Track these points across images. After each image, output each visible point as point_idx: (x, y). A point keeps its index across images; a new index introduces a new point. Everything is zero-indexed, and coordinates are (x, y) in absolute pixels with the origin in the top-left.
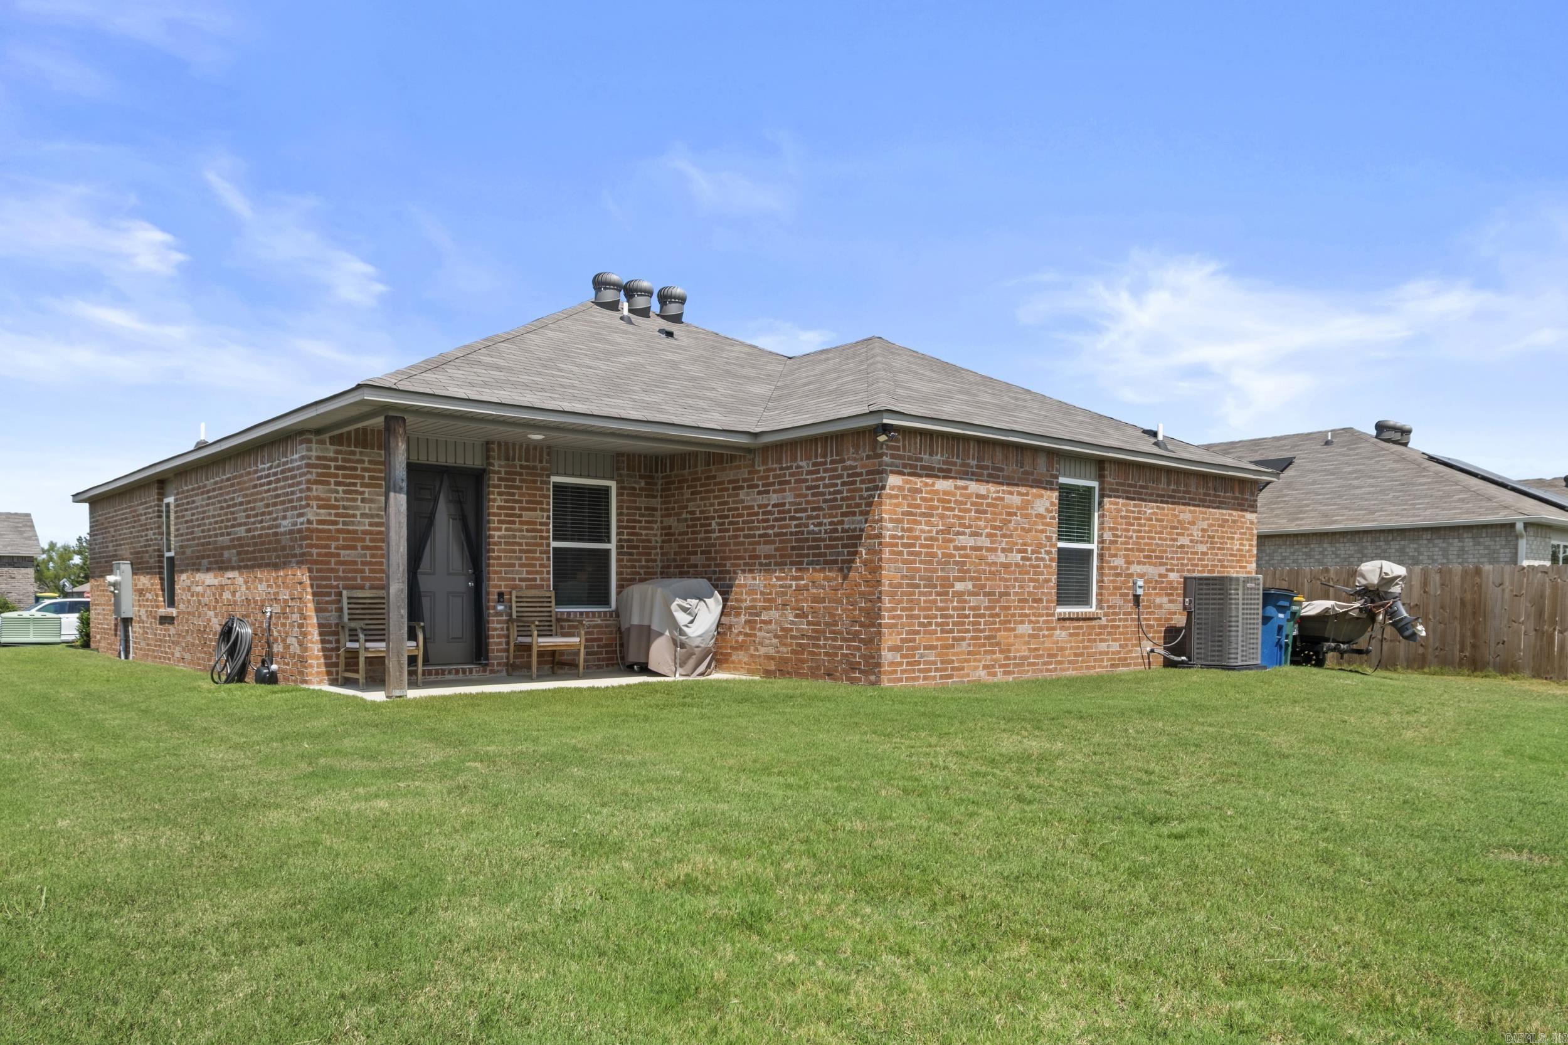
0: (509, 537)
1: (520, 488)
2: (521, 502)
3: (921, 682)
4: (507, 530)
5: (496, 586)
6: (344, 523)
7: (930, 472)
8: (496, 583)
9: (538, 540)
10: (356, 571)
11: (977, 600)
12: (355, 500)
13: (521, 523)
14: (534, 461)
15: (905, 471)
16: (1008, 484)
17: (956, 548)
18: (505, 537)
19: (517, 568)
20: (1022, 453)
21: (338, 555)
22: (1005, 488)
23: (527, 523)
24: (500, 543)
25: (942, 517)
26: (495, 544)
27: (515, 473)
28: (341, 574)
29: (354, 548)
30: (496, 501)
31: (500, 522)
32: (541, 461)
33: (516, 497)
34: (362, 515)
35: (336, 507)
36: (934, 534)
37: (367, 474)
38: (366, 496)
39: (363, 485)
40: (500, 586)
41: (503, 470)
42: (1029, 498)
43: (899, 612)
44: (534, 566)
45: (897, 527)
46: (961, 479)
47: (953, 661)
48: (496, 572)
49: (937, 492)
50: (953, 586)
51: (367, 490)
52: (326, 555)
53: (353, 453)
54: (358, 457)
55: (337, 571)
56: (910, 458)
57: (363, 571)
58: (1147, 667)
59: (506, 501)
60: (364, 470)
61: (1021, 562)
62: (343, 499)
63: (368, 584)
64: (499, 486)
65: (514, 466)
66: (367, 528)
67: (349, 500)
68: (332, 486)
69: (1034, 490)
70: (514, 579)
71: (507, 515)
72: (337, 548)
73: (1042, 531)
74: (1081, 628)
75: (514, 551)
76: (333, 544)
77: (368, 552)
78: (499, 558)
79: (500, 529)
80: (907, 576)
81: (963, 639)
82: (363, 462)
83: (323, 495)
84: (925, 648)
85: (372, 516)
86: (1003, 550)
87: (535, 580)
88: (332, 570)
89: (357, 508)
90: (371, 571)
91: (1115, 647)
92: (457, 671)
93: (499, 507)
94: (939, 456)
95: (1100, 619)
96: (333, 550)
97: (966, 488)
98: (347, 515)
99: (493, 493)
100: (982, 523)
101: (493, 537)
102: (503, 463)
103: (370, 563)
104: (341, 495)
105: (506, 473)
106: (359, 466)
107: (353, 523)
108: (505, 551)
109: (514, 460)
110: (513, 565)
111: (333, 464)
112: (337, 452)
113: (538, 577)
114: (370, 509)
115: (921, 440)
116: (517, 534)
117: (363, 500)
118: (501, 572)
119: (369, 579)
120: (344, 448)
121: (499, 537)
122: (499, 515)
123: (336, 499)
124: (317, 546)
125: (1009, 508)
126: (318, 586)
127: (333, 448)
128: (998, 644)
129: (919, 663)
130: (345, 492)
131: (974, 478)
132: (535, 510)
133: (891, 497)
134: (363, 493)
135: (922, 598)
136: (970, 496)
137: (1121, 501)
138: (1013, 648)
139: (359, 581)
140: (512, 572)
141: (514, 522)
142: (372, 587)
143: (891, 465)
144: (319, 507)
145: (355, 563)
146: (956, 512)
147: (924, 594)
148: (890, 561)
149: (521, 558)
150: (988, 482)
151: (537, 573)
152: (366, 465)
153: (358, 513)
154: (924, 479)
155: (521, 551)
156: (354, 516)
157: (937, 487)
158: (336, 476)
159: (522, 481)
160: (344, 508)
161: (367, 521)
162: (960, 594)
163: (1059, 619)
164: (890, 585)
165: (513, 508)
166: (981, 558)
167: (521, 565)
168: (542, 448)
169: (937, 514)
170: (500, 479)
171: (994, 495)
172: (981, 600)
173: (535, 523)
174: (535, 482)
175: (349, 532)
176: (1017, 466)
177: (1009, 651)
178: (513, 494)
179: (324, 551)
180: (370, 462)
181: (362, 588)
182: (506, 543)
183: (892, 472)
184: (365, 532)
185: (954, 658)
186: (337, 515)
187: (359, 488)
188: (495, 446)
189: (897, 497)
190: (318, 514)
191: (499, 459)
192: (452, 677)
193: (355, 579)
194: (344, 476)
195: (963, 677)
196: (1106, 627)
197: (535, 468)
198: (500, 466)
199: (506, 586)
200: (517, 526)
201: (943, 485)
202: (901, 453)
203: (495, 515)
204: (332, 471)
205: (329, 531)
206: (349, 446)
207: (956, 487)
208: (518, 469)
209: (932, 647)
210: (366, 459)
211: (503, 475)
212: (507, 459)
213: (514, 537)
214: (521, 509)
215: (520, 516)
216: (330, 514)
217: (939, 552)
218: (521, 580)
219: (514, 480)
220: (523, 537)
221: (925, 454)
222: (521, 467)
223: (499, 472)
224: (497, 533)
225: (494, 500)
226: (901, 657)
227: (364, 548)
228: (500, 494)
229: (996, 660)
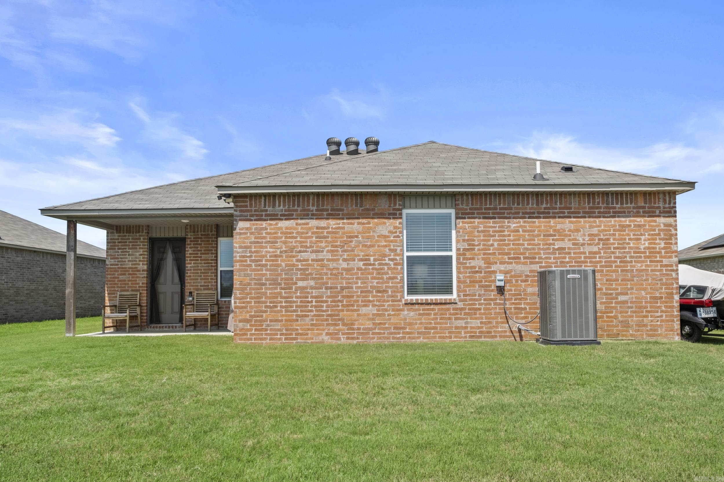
0: (195, 267)
1: (201, 244)
2: (201, 251)
3: (268, 341)
4: (194, 263)
5: (188, 289)
6: (121, 265)
7: (274, 217)
8: (188, 287)
9: (210, 268)
10: (125, 284)
11: (319, 292)
12: (126, 255)
13: (201, 260)
14: (208, 231)
15: (252, 218)
16: (347, 219)
17: (297, 261)
18: (193, 267)
19: (199, 280)
20: (361, 198)
21: (118, 278)
22: (345, 221)
23: (204, 260)
24: (191, 270)
25: (285, 243)
26: (188, 270)
27: (198, 238)
28: (119, 285)
29: (125, 274)
30: (189, 251)
31: (190, 260)
32: (211, 232)
33: (199, 249)
34: (129, 261)
35: (118, 258)
36: (278, 253)
37: (131, 244)
38: (130, 253)
39: (129, 249)
40: (191, 289)
41: (192, 237)
42: (371, 225)
43: (248, 300)
44: (208, 279)
45: (246, 251)
46: (301, 219)
47: (297, 330)
48: (189, 283)
49: (280, 228)
50: (296, 283)
51: (130, 250)
52: (114, 278)
53: (125, 236)
54: (127, 237)
55: (118, 284)
56: (255, 211)
57: (128, 284)
58: (518, 339)
59: (194, 251)
60: (130, 242)
61: (363, 267)
62: (120, 255)
63: (130, 289)
64: (190, 244)
65: (198, 235)
66: (130, 266)
67: (123, 255)
68: (117, 250)
69: (376, 220)
70: (198, 286)
71: (194, 257)
72: (118, 275)
73: (385, 246)
74: (433, 310)
75: (198, 273)
76: (117, 273)
77: (130, 276)
78: (190, 276)
79: (191, 264)
80: (255, 279)
81: (307, 316)
82: (129, 239)
83: (113, 254)
84: (271, 321)
85: (132, 261)
86: (345, 260)
87: (208, 286)
88: (116, 284)
89: (126, 258)
90: (132, 284)
91: (476, 323)
92: (169, 327)
93: (190, 254)
94: (281, 207)
95: (456, 303)
96: (116, 276)
97: (307, 224)
98: (122, 261)
99: (187, 248)
100: (323, 245)
101: (188, 267)
102: (192, 234)
103: (131, 281)
104: (120, 253)
105: (194, 238)
106: (128, 241)
107: (124, 264)
108: (193, 273)
109: (198, 232)
110: (197, 279)
111: (117, 241)
112: (119, 236)
113: (210, 284)
114: (132, 258)
115: (265, 200)
116: (200, 265)
117: (129, 255)
118: (191, 283)
119: (131, 287)
120: (121, 234)
121: (190, 267)
122: (190, 257)
123: (118, 255)
124: (110, 274)
125: (350, 233)
126: (110, 291)
127: (117, 235)
128: (342, 320)
129: (266, 330)
130: (122, 252)
131: (315, 217)
132: (208, 254)
133: (240, 234)
134: (129, 252)
135: (268, 292)
136: (310, 228)
137: (477, 220)
138: (356, 323)
139: (127, 288)
140: (197, 282)
141: (198, 260)
142: (132, 291)
143: (240, 216)
144: (111, 259)
145: (125, 281)
146: (298, 239)
147: (270, 289)
148: (240, 270)
149: (201, 276)
150: (328, 219)
151: (209, 282)
152: (131, 240)
153: (127, 260)
154: (268, 222)
155: (201, 273)
156: (125, 261)
157: (279, 225)
158: (118, 246)
159: (201, 241)
160: (121, 258)
161: (130, 263)
162: (302, 289)
163: (406, 304)
164: (240, 284)
165: (197, 254)
166: (323, 266)
167: (201, 279)
168: (212, 226)
169: (281, 242)
170: (191, 241)
171: (334, 227)
172: (323, 292)
173: (208, 260)
174: (208, 241)
175: (123, 268)
176: (356, 206)
177: (353, 324)
178: (197, 247)
179: (112, 276)
180: (132, 239)
181: (128, 291)
182: (194, 270)
183: (241, 220)
184: (129, 268)
185: (298, 328)
186: (118, 261)
187: (127, 250)
188: (189, 227)
189: (245, 233)
190: (110, 262)
191: (190, 232)
192: (166, 329)
193: (125, 287)
194: (122, 246)
195: (307, 339)
196: (461, 309)
197: (208, 235)
198: (191, 235)
199: (193, 289)
200: (199, 261)
201: (284, 224)
202: (249, 208)
203: (188, 257)
204: (117, 244)
205: (115, 268)
206: (124, 233)
207: (297, 224)
208: (200, 236)
209: (277, 321)
210: (131, 238)
211: (192, 239)
212: (194, 232)
213: (198, 266)
214: (201, 254)
215: (201, 257)
216: (115, 261)
217: (283, 264)
218: (201, 286)
219: (198, 241)
220: (203, 266)
221: (269, 206)
222: (202, 235)
223: (190, 238)
224: (189, 265)
225: (188, 251)
226: (250, 326)
227: (129, 274)
228: (190, 248)
229: (339, 330)
